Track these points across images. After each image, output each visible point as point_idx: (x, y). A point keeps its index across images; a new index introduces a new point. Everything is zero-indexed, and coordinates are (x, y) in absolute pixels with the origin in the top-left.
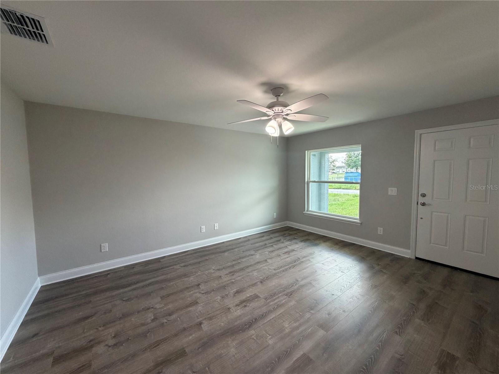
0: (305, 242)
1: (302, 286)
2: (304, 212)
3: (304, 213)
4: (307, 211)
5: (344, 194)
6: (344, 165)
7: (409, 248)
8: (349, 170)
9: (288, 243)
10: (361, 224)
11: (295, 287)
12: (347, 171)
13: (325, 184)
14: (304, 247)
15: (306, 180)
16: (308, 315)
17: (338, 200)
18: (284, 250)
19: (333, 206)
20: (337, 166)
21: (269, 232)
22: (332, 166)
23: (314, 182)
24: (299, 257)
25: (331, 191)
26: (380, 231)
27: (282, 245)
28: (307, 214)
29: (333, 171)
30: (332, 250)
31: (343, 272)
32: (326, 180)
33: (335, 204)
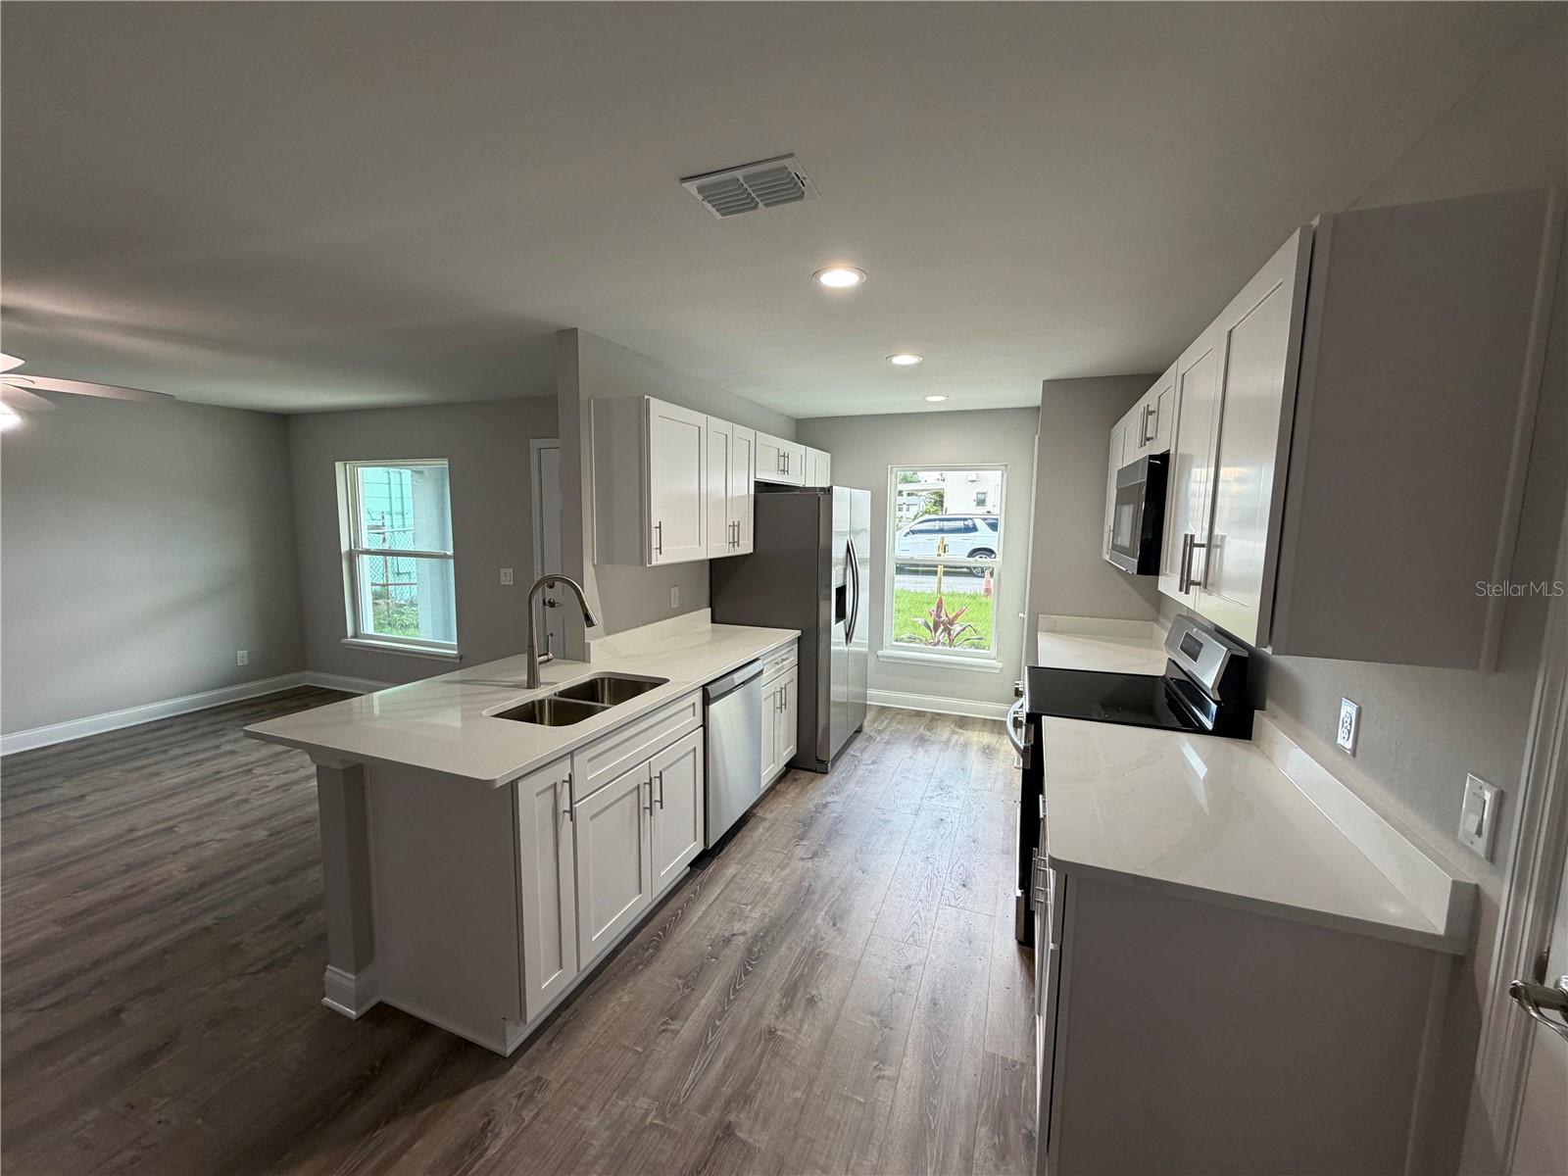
2: (344, 641)
3: (343, 644)
4: (355, 636)
10: (461, 658)
15: (344, 548)
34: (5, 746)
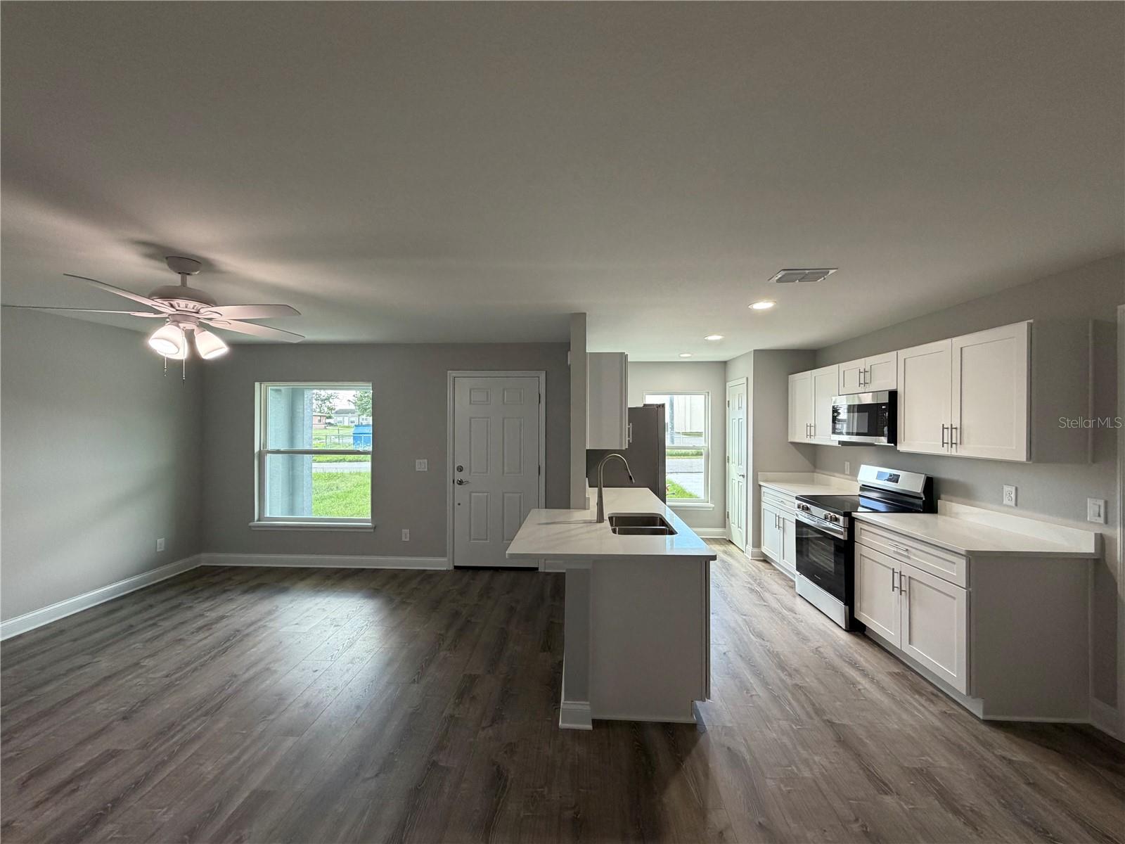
0: (253, 592)
1: (248, 682)
2: (251, 524)
3: (250, 527)
4: (259, 520)
5: (350, 473)
6: (352, 407)
7: (444, 555)
8: (363, 419)
9: (207, 605)
10: (375, 528)
11: (230, 691)
12: (361, 420)
13: (305, 455)
14: (251, 604)
15: (257, 449)
16: (260, 728)
17: (337, 487)
18: (194, 626)
19: (325, 502)
20: (337, 409)
21: (144, 592)
22: (326, 409)
23: (278, 452)
24: (237, 627)
25: (321, 467)
26: (406, 535)
27: (189, 614)
28: (258, 527)
29: (328, 421)
30: (319, 591)
31: (338, 626)
32: (307, 448)
33: (331, 497)
34: (5, 630)
